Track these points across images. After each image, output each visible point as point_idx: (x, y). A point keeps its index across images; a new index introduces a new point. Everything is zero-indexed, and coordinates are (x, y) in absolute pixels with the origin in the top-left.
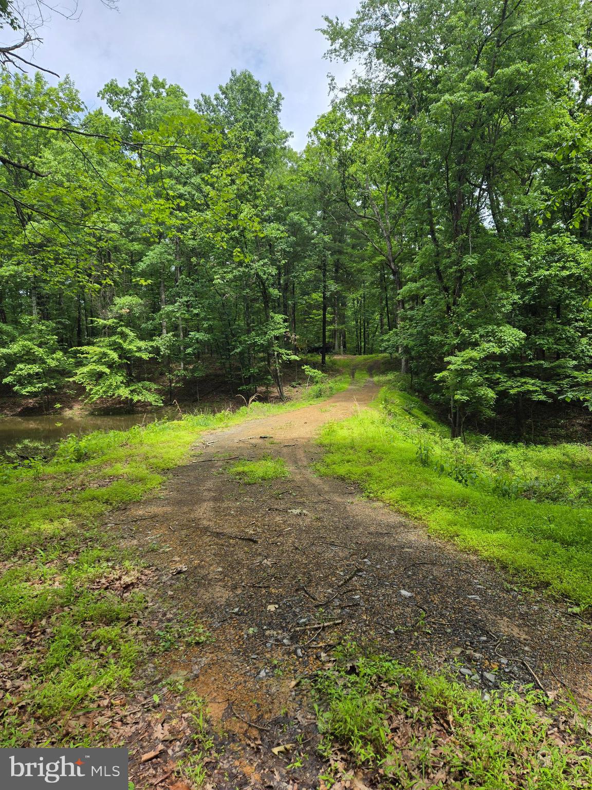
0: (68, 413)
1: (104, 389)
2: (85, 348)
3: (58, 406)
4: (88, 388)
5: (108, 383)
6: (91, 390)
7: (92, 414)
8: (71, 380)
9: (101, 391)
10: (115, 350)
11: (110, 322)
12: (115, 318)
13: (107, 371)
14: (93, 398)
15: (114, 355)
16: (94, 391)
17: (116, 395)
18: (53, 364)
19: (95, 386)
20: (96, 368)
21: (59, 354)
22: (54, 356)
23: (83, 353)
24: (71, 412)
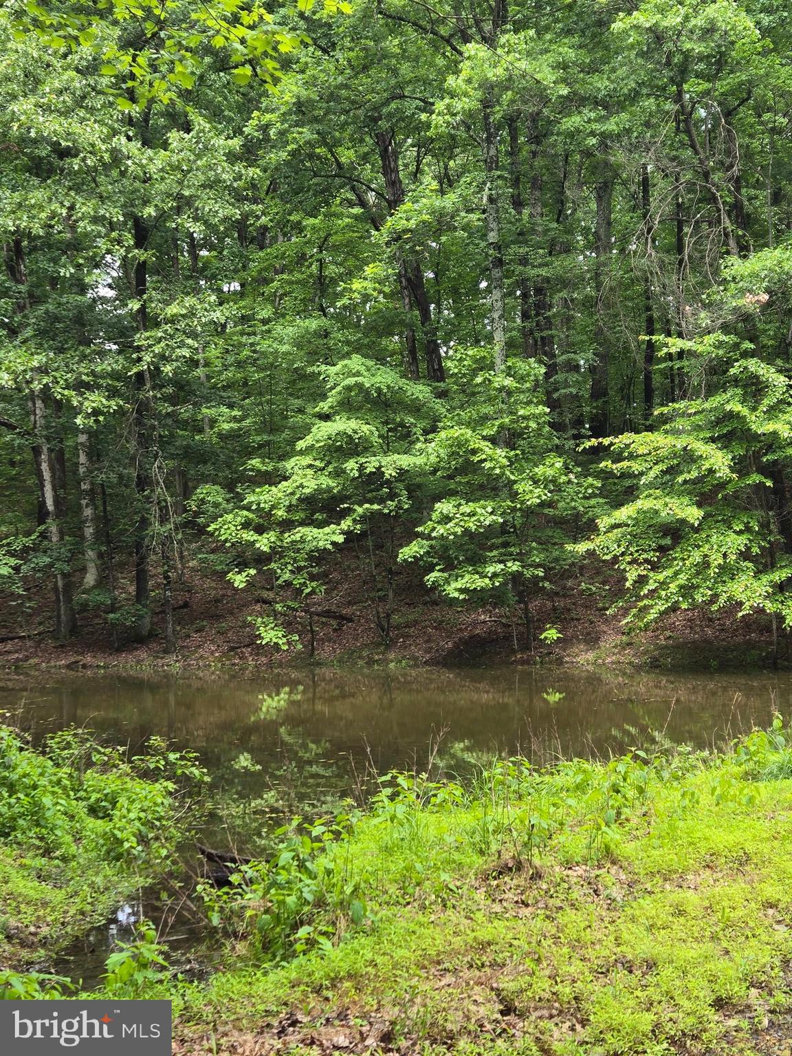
0: (583, 659)
1: (682, 579)
2: (626, 438)
3: (552, 634)
4: (632, 575)
5: (696, 556)
6: (642, 580)
7: (655, 665)
8: (582, 547)
9: (673, 587)
10: (725, 441)
11: (705, 345)
12: (725, 328)
13: (693, 514)
14: (646, 609)
15: (719, 461)
16: (652, 586)
17: (722, 600)
18: (533, 495)
19: (655, 567)
20: (658, 505)
21: (552, 467)
22: (539, 470)
23: (618, 458)
24: (591, 656)
